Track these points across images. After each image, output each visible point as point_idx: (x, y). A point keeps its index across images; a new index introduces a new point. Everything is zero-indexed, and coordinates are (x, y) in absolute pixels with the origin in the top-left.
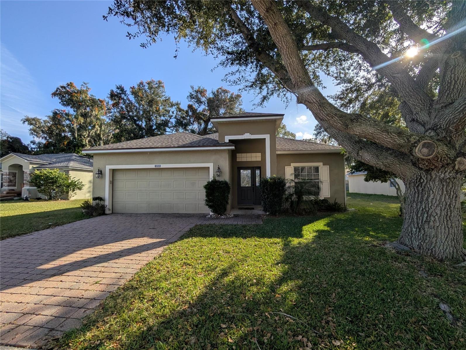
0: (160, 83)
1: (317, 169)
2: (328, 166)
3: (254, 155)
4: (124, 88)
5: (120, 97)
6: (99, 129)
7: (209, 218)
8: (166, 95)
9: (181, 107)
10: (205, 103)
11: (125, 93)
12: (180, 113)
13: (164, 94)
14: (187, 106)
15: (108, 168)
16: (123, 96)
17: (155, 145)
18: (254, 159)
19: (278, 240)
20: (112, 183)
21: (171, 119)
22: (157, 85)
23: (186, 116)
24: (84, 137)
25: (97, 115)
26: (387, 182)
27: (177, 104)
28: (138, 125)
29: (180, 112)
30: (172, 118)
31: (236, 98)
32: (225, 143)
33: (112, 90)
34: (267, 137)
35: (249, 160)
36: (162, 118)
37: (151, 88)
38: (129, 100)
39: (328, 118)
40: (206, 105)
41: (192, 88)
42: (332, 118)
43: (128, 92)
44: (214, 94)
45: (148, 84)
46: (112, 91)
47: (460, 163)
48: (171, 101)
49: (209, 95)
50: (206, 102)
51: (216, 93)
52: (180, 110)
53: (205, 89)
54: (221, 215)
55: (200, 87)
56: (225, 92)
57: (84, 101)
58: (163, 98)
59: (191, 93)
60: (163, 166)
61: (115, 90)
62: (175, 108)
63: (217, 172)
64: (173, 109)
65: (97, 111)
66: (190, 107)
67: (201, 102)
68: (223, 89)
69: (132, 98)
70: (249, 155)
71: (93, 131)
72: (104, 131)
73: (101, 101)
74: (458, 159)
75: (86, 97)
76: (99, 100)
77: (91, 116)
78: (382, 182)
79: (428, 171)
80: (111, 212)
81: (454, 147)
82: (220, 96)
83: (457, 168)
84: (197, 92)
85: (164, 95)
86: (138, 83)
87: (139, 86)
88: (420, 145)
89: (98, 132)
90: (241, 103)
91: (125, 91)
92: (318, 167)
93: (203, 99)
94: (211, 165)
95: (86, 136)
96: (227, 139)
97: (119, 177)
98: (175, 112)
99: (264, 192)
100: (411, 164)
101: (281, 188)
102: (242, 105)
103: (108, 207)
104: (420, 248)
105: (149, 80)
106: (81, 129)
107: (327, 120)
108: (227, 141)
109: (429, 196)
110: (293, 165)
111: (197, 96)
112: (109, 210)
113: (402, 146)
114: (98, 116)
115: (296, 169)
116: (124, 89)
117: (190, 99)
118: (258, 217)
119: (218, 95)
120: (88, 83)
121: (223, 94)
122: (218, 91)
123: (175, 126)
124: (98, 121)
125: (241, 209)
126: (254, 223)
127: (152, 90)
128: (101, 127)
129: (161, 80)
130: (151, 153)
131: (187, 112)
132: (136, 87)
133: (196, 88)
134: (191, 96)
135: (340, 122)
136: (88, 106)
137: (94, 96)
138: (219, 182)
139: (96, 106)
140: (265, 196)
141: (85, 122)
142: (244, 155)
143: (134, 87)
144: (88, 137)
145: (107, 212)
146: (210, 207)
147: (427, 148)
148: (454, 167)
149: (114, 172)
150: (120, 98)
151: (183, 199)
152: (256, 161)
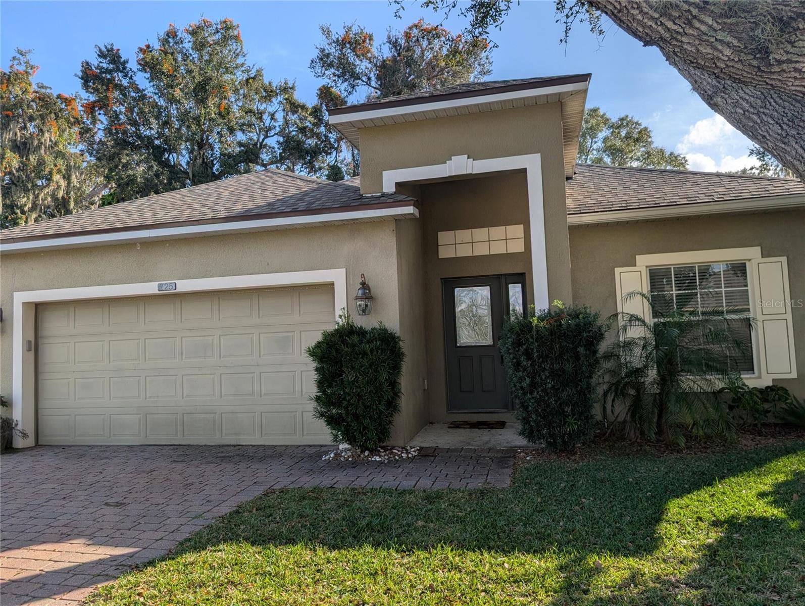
0: (227, 28)
2: (784, 259)
3: (497, 232)
4: (121, 53)
5: (111, 81)
6: (63, 183)
7: (328, 462)
8: (248, 63)
9: (299, 96)
10: (369, 79)
11: (125, 68)
12: (293, 118)
13: (240, 60)
14: (315, 91)
15: (21, 298)
16: (118, 77)
17: (162, 216)
18: (498, 249)
19: (535, 563)
20: (35, 347)
21: (266, 137)
22: (218, 36)
23: (314, 124)
24: (23, 212)
25: (56, 144)
27: (285, 89)
28: (166, 164)
29: (294, 112)
30: (272, 133)
31: (469, 53)
32: (383, 195)
33: (87, 63)
34: (532, 163)
35: (481, 250)
36: (240, 136)
37: (200, 46)
38: (137, 90)
39: (670, 24)
40: (373, 84)
41: (326, 32)
42: (690, 23)
43: (133, 65)
44: (394, 44)
45: (193, 33)
46: (87, 66)
48: (266, 82)
49: (382, 51)
50: (372, 75)
51: (402, 42)
52: (295, 107)
53: (368, 31)
54: (374, 452)
55: (350, 29)
56: (433, 33)
57: (19, 104)
58: (240, 76)
59: (322, 50)
60: (185, 286)
61: (94, 61)
62: (281, 102)
63: (357, 298)
64: (275, 106)
65: (54, 129)
66: (325, 93)
67: (356, 77)
68: (425, 27)
69: (142, 80)
70: (480, 234)
71: (46, 190)
72: (79, 189)
73: (67, 101)
75: (25, 92)
76: (59, 97)
77: (39, 147)
80: (30, 441)
82: (418, 51)
84: (342, 43)
85: (242, 65)
86: (162, 35)
87: (165, 42)
89: (61, 194)
90: (487, 67)
91: (126, 62)
92: (744, 265)
93: (363, 66)
94: (337, 276)
95: (26, 209)
96: (390, 180)
97: (55, 325)
98: (280, 116)
99: (517, 365)
101: (581, 350)
102: (489, 72)
103: (20, 427)
105: (195, 22)
106: (13, 187)
107: (667, 35)
108: (389, 187)
110: (645, 261)
111: (342, 58)
112: (25, 435)
114: (61, 146)
115: (657, 277)
116: (119, 57)
117: (318, 70)
118: (507, 456)
119: (408, 49)
120: (30, 51)
121: (425, 43)
122: (407, 35)
123: (281, 160)
124: (60, 162)
125: (456, 425)
126: (477, 483)
127: (204, 52)
128: (67, 177)
129: (230, 18)
130: (146, 244)
131: (316, 112)
132: (157, 46)
133: (338, 32)
134: (324, 60)
135: (729, 39)
136: (31, 119)
137: (46, 88)
138: (361, 332)
139: (53, 116)
140: (521, 379)
141: (24, 165)
142: (464, 235)
143: (148, 47)
144: (33, 209)
145: (19, 442)
146: (333, 421)
149: (38, 310)
150: (110, 84)
151: (253, 394)
152: (507, 254)
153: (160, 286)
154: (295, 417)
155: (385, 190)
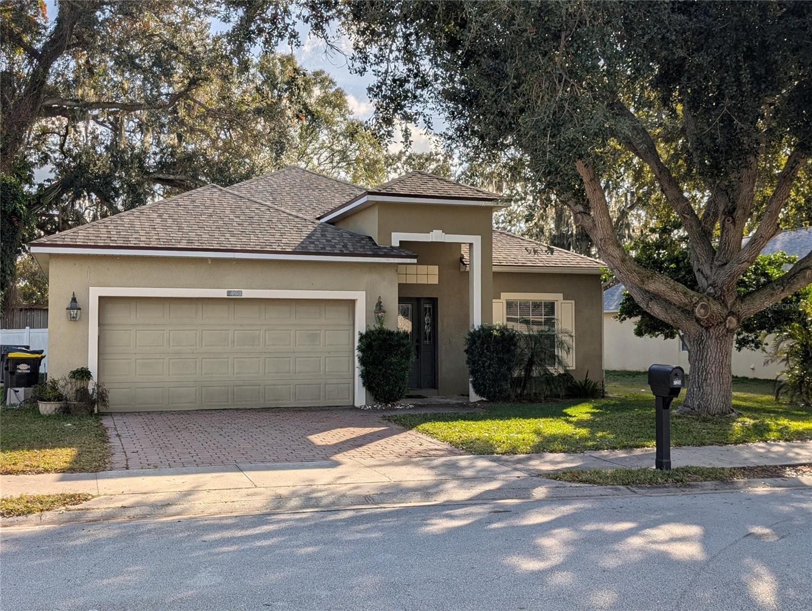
1: (550, 307)
2: (573, 302)
3: (423, 269)
15: (95, 293)
18: (422, 280)
26: (674, 338)
32: (392, 248)
34: (476, 240)
35: (412, 280)
47: (730, 322)
60: (247, 293)
63: (374, 311)
70: (412, 268)
74: (729, 318)
78: (666, 337)
79: (707, 328)
81: (726, 306)
83: (727, 326)
88: (699, 306)
92: (554, 303)
94: (360, 296)
96: (396, 239)
100: (695, 320)
104: (699, 408)
108: (395, 243)
109: (707, 354)
113: (686, 305)
115: (510, 305)
130: (214, 260)
147: (704, 309)
148: (725, 326)
151: (290, 372)
152: (428, 285)
153: (229, 293)
154: (320, 388)
155: (393, 245)
